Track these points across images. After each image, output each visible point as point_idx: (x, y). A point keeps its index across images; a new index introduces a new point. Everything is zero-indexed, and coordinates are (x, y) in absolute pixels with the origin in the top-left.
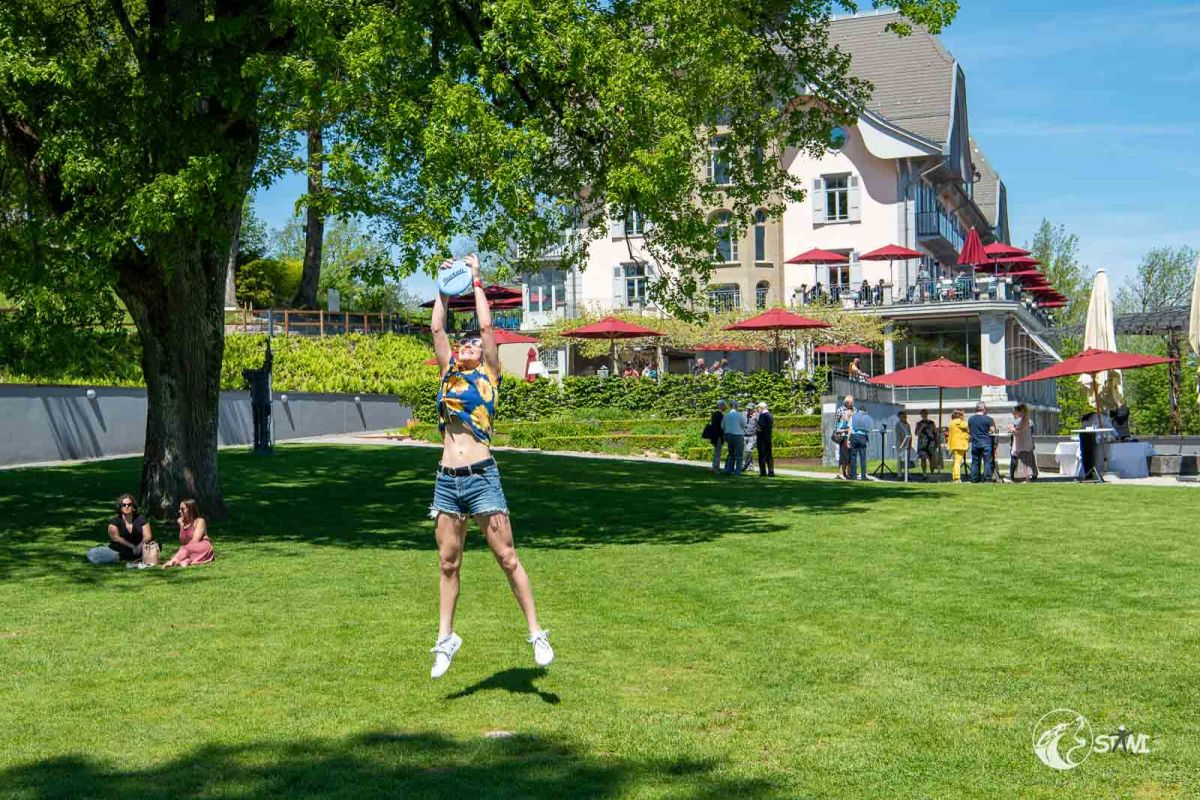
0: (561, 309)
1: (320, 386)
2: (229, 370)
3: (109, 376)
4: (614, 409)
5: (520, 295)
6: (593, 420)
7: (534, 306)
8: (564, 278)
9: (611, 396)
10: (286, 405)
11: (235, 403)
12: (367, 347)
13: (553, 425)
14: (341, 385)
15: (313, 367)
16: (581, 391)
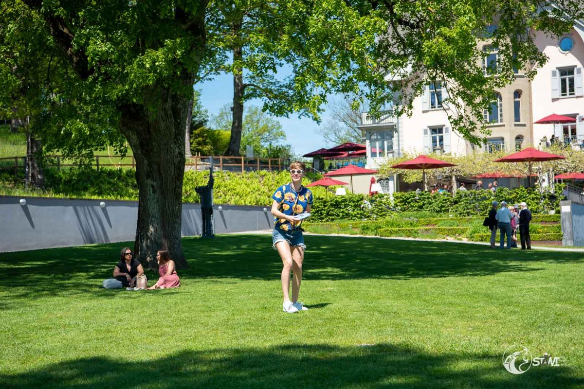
0: (390, 155)
1: (243, 201)
2: (186, 192)
3: (113, 195)
4: (426, 212)
5: (365, 148)
6: (412, 218)
7: (374, 154)
8: (392, 137)
9: (424, 204)
10: (221, 212)
11: (190, 211)
12: (271, 179)
13: (388, 222)
14: (255, 201)
15: (237, 191)
16: (405, 201)
